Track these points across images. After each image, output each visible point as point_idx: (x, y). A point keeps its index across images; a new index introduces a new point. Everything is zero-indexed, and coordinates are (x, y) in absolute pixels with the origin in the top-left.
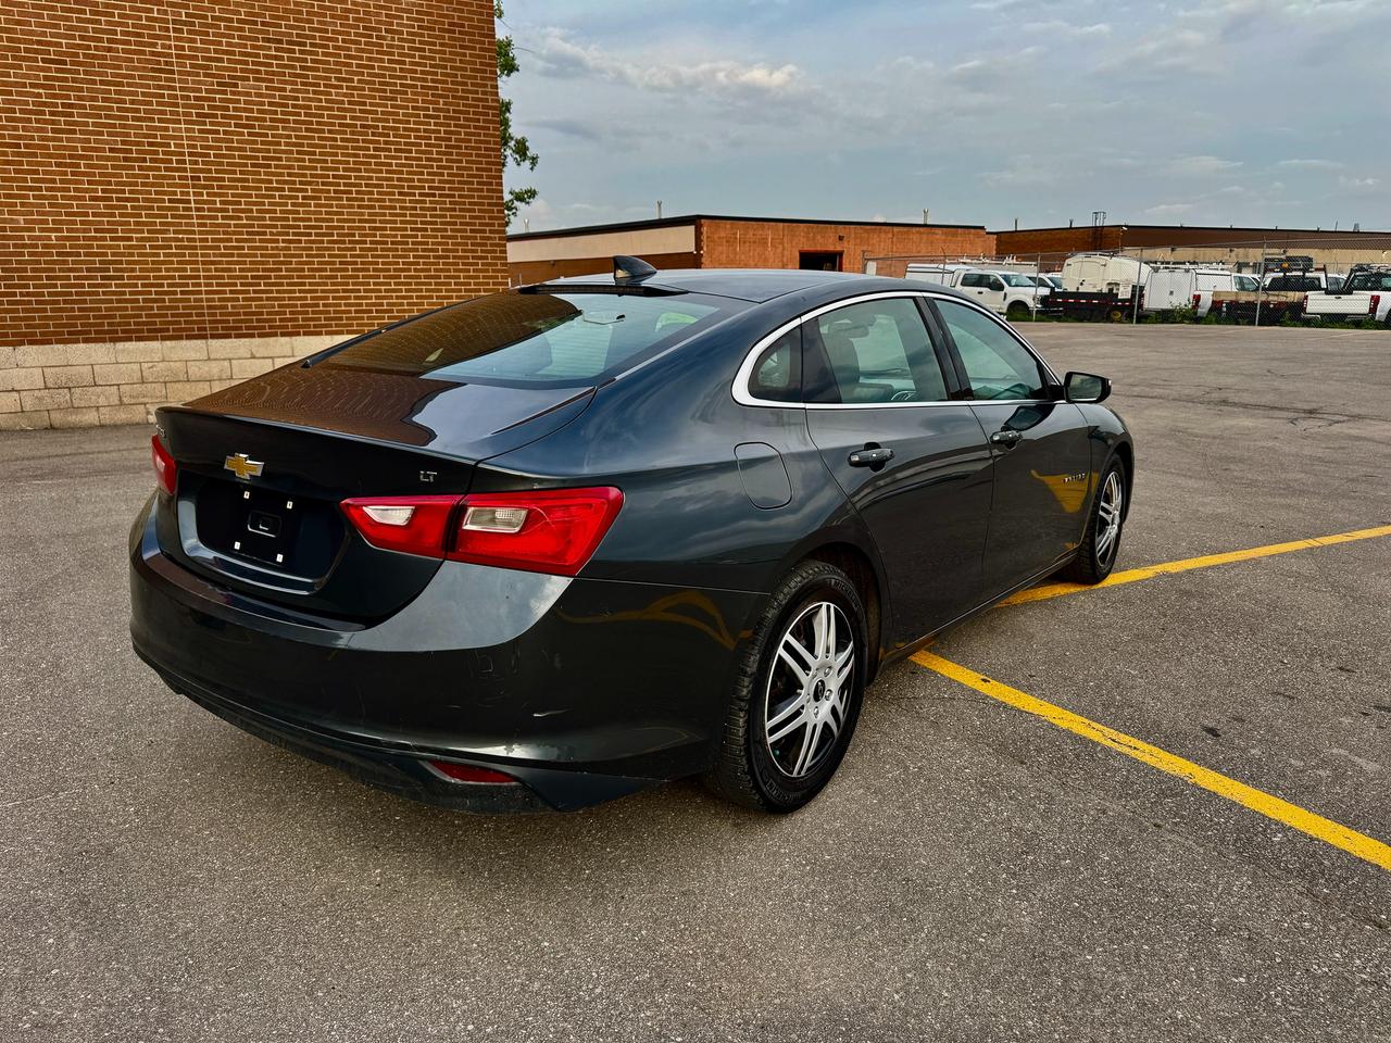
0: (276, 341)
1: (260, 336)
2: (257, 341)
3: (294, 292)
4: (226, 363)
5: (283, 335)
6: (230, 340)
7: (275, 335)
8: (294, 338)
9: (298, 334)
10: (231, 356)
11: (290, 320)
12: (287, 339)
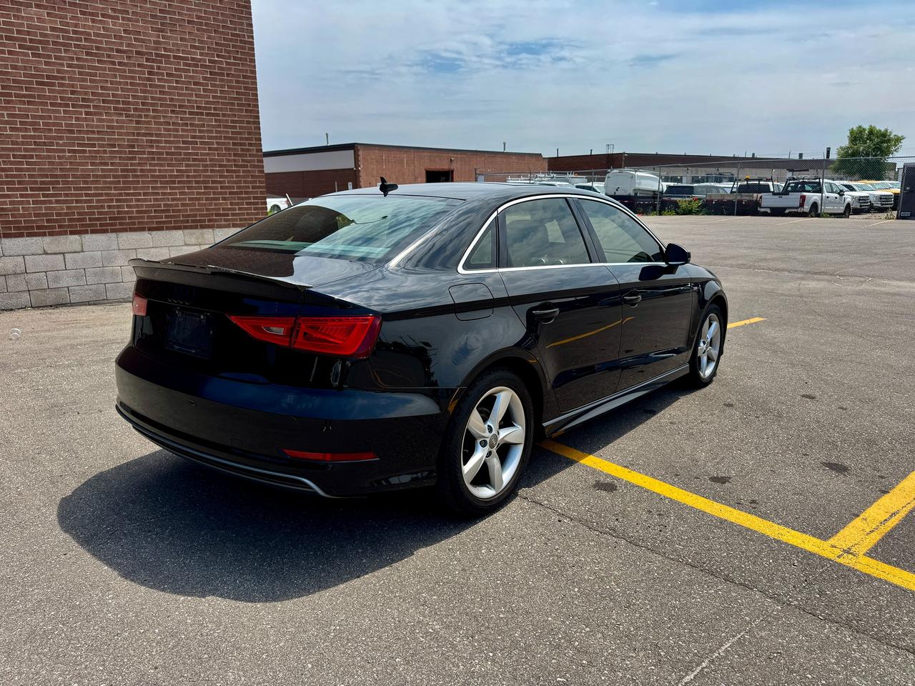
0: (66, 238)
1: (51, 234)
2: (47, 239)
3: (81, 195)
4: (20, 259)
5: (72, 233)
6: (22, 239)
7: (65, 233)
8: (83, 236)
9: (86, 232)
10: (24, 252)
11: (78, 220)
12: (77, 237)
